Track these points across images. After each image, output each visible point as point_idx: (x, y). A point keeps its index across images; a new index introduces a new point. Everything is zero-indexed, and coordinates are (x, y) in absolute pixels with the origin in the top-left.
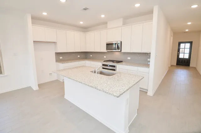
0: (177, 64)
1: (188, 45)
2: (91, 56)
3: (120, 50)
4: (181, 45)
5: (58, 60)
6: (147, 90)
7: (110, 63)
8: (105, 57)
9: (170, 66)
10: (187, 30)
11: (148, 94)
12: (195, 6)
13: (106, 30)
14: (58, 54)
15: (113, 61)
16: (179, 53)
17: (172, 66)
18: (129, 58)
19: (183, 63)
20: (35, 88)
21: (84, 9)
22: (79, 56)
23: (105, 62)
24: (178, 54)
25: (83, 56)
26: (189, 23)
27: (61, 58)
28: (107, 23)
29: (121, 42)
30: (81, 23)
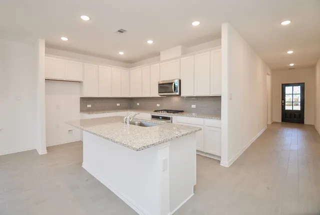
0: (282, 121)
1: (297, 89)
2: (138, 104)
3: (178, 93)
4: (287, 88)
5: (83, 110)
6: (220, 157)
7: (163, 113)
8: (158, 105)
9: (270, 123)
10: (292, 65)
11: (221, 164)
12: (286, 23)
13: (158, 64)
14: (84, 100)
15: (168, 111)
16: (285, 102)
17: (274, 123)
18: (194, 106)
19: (293, 119)
20: (42, 151)
21: (119, 31)
22: (118, 105)
23: (156, 113)
24: (282, 104)
25: (125, 104)
26: (290, 52)
27: (89, 106)
28: (159, 54)
29: (180, 81)
30: (121, 53)
